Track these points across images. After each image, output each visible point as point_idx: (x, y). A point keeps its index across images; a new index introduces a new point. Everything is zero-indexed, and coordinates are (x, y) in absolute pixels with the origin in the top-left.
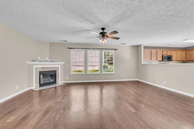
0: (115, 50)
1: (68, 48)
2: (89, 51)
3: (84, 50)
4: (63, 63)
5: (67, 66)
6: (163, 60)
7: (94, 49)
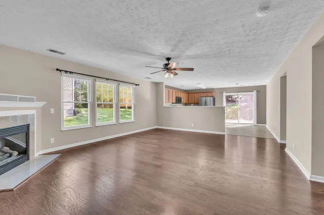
0: (136, 85)
1: (57, 70)
2: (99, 81)
3: (91, 78)
4: (41, 104)
5: (52, 111)
6: (176, 103)
7: (107, 79)
